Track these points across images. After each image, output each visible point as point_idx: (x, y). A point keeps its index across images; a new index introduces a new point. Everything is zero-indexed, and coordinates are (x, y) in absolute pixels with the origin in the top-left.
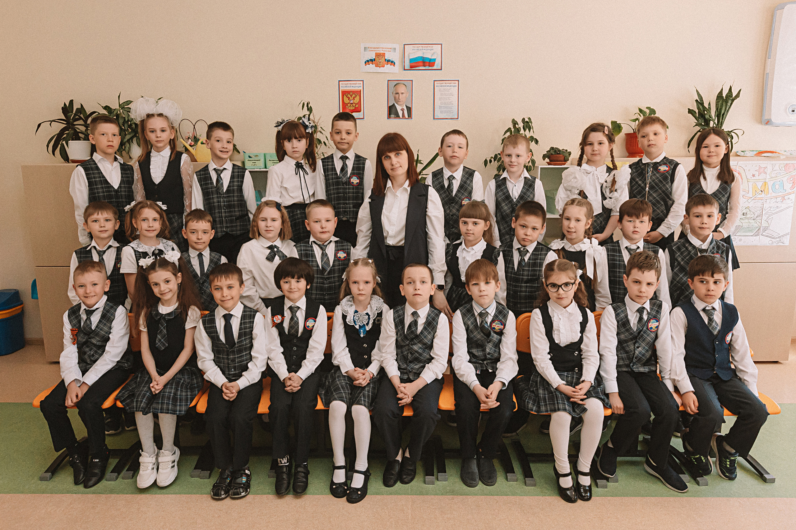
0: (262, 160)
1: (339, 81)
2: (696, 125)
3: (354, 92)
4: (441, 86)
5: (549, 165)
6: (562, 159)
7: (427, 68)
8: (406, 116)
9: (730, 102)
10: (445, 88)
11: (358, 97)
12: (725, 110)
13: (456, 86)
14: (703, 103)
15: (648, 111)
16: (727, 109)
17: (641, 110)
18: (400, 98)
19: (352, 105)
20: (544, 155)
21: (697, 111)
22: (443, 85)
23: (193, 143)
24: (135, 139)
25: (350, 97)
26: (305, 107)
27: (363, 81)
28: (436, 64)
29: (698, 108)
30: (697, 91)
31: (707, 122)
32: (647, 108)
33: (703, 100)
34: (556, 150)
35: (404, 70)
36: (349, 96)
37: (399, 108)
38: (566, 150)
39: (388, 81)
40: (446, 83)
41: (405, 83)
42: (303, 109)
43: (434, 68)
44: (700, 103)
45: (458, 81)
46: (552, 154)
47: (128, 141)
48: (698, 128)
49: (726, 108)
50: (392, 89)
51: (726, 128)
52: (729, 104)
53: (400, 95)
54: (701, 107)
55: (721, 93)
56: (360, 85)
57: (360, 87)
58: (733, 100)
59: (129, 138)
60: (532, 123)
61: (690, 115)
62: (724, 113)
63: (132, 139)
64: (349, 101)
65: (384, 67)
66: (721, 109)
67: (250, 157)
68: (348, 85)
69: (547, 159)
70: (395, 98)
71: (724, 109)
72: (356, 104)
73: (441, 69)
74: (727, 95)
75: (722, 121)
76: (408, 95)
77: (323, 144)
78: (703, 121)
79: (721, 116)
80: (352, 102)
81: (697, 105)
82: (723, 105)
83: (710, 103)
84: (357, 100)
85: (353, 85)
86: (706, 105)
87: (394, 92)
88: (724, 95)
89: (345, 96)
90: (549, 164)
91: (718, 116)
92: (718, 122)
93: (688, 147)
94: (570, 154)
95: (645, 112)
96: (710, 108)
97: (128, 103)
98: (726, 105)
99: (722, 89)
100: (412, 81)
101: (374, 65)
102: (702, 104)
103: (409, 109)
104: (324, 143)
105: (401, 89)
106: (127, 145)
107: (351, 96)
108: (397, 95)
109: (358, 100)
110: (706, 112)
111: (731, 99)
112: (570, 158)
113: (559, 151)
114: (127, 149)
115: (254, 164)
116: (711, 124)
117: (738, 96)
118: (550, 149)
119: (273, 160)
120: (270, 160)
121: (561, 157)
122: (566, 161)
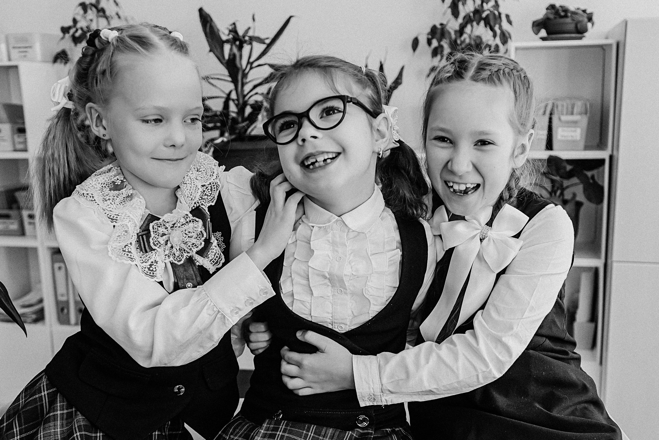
5: (544, 41)
6: (571, 27)
20: (534, 23)
34: (558, 10)
38: (584, 11)
46: (551, 19)
69: (541, 29)
90: (544, 39)
94: (591, 17)
113: (566, 11)
118: (547, 9)
119: (19, 48)
120: (14, 48)
121: (569, 24)
122: (582, 33)
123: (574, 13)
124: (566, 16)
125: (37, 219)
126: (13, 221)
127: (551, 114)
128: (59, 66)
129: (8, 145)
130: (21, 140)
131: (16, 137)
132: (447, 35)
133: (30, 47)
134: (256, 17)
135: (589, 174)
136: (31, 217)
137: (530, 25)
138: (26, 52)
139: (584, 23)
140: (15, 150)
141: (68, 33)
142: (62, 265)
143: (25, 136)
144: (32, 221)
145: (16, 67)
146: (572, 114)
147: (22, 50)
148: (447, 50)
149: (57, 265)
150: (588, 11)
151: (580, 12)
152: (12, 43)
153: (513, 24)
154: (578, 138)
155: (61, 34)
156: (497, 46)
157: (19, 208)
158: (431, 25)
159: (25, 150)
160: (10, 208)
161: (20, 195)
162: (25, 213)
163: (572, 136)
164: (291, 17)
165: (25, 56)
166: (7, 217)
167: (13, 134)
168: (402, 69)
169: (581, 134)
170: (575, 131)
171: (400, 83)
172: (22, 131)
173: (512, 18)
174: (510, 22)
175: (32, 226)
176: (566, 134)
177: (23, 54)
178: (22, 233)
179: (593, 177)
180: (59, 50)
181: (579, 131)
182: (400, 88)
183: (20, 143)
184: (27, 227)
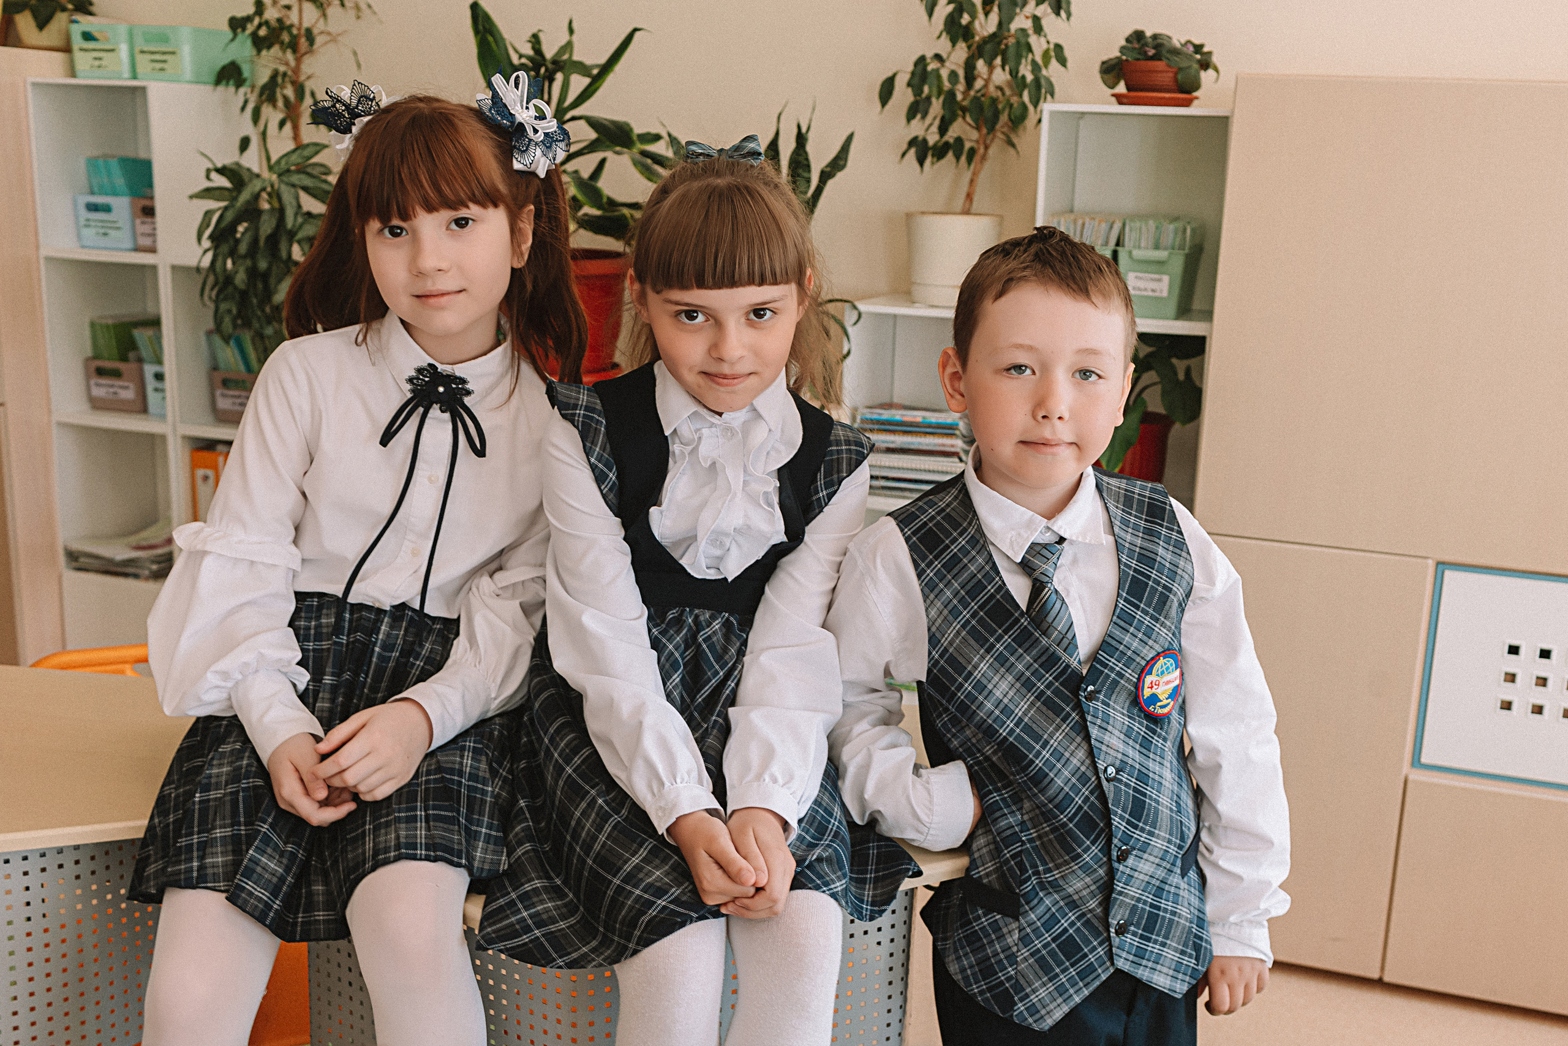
0: (124, 50)
5: (1120, 103)
6: (1166, 78)
20: (1103, 63)
34: (1146, 45)
38: (1198, 48)
46: (1133, 59)
67: (87, 36)
90: (1120, 99)
94: (1210, 60)
113: (1158, 47)
115: (97, 63)
118: (1128, 40)
119: (153, 53)
120: (142, 52)
121: (1162, 72)
122: (1189, 92)
123: (1175, 52)
124: (1157, 57)
125: (170, 382)
126: (126, 384)
127: (1118, 244)
128: (227, 91)
129: (122, 237)
130: (147, 229)
131: (138, 221)
132: (932, 79)
133: (173, 53)
134: (575, 25)
135: (1180, 365)
136: (159, 377)
137: (1097, 67)
138: (165, 61)
139: (1193, 71)
140: (137, 249)
141: (244, 29)
142: (210, 473)
143: (154, 223)
144: (159, 385)
145: (143, 90)
146: (1157, 247)
147: (158, 57)
148: (936, 107)
149: (200, 472)
150: (1205, 49)
151: (1190, 49)
152: (140, 44)
153: (1069, 64)
154: (1165, 294)
155: (229, 34)
156: (1025, 107)
157: (140, 360)
158: (915, 58)
159: (152, 250)
160: (124, 358)
161: (141, 336)
162: (149, 370)
163: (1153, 291)
164: (636, 30)
165: (162, 69)
166: (116, 374)
167: (134, 216)
168: (850, 138)
169: (1171, 286)
170: (1159, 280)
171: (843, 167)
172: (149, 212)
173: (1067, 53)
174: (1063, 61)
175: (159, 395)
176: (1141, 284)
177: (159, 65)
178: (142, 407)
179: (1188, 371)
180: (225, 61)
181: (1166, 279)
182: (840, 175)
183: (143, 234)
184: (152, 397)
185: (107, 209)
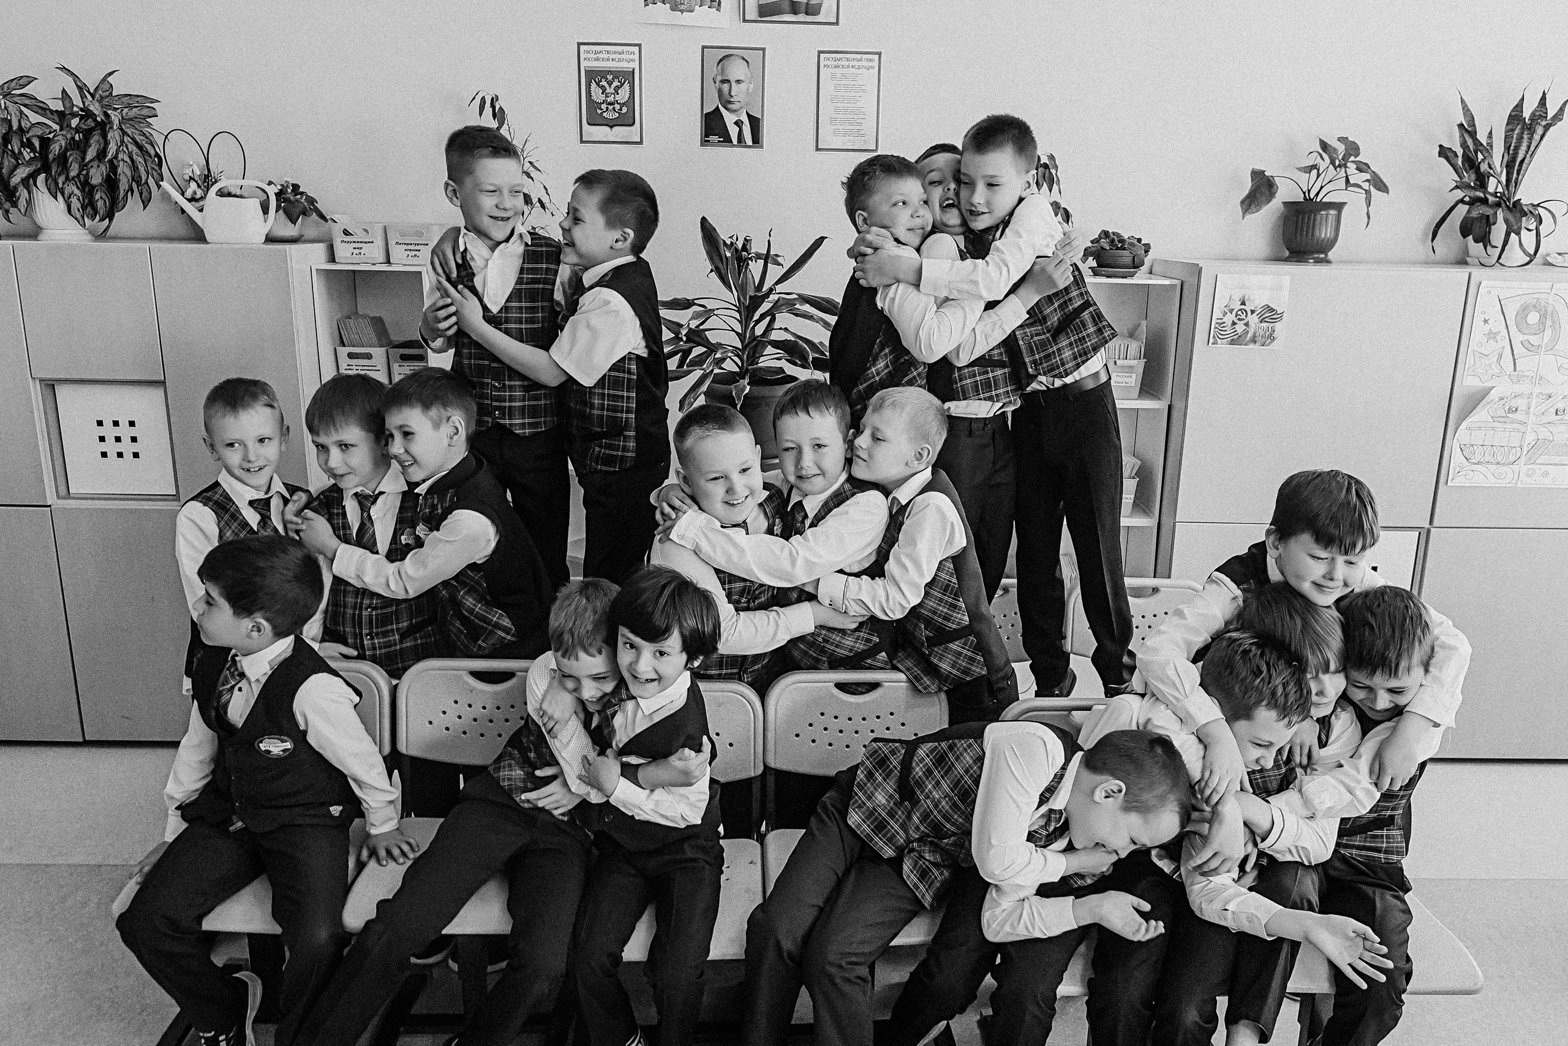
0: (379, 242)
1: (579, 44)
2: (1457, 187)
3: (617, 74)
4: (836, 67)
5: (1095, 275)
6: (1128, 260)
7: (802, 17)
8: (749, 140)
9: (1540, 131)
10: (845, 71)
11: (626, 86)
12: (1527, 152)
13: (873, 68)
14: (1476, 132)
15: (1341, 148)
16: (1532, 148)
17: (1324, 146)
18: (733, 94)
19: (611, 107)
20: (1085, 249)
21: (1460, 152)
22: (841, 63)
23: (199, 193)
24: (41, 177)
25: (607, 86)
26: (488, 109)
27: (639, 45)
28: (823, 10)
29: (1464, 145)
30: (1462, 101)
31: (1482, 181)
32: (1340, 139)
33: (1474, 125)
34: (1113, 241)
35: (745, 21)
36: (604, 83)
37: (729, 119)
38: (1139, 240)
39: (704, 47)
40: (848, 60)
41: (746, 54)
42: (481, 115)
43: (818, 19)
44: (1468, 130)
45: (879, 54)
46: (1102, 248)
47: (25, 182)
48: (1459, 194)
49: (1529, 147)
50: (712, 70)
51: (1525, 194)
52: (1537, 137)
53: (733, 84)
54: (1470, 142)
55: (1519, 107)
56: (632, 57)
57: (633, 60)
58: (1547, 128)
59: (24, 176)
60: (1056, 167)
61: (1443, 160)
62: (1524, 158)
63: (33, 176)
64: (603, 97)
65: (692, 11)
66: (1517, 148)
67: (346, 233)
68: (601, 56)
69: (1091, 258)
70: (720, 92)
71: (1524, 148)
72: (622, 105)
73: (837, 23)
74: (1533, 114)
75: (1517, 179)
76: (752, 86)
77: (538, 205)
78: (1473, 177)
79: (1514, 166)
80: (611, 99)
81: (1462, 136)
82: (1522, 138)
83: (1491, 133)
84: (624, 95)
85: (613, 56)
86: (1482, 137)
87: (719, 78)
88: (1527, 114)
89: (594, 85)
91: (1509, 166)
92: (1508, 180)
93: (1433, 240)
94: (1147, 248)
95: (1335, 150)
96: (1491, 145)
97: (21, 82)
98: (1531, 139)
99: (1523, 99)
100: (764, 50)
101: (668, 5)
102: (1473, 134)
103: (755, 123)
104: (540, 201)
105: (737, 69)
106: (23, 193)
107: (610, 84)
108: (726, 87)
109: (627, 95)
110: (1480, 157)
111: (1544, 123)
112: (1146, 260)
113: (1122, 241)
114: (22, 203)
115: (357, 251)
116: (1492, 185)
117: (1559, 116)
118: (1099, 236)
119: (408, 244)
121: (1126, 256)
122: (1138, 267)
123: (1129, 243)
133: (425, 244)
138: (420, 251)
139: (1142, 255)
145: (418, 274)
146: (1126, 358)
147: (412, 247)
150: (1143, 241)
151: (1135, 242)
152: (396, 238)
154: (1133, 385)
163: (1127, 384)
164: (822, 239)
165: (415, 256)
169: (1136, 380)
170: (1130, 377)
176: (1120, 379)
177: (412, 253)
181: (1134, 376)
185: (369, 356)
